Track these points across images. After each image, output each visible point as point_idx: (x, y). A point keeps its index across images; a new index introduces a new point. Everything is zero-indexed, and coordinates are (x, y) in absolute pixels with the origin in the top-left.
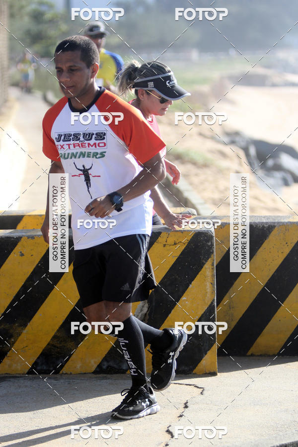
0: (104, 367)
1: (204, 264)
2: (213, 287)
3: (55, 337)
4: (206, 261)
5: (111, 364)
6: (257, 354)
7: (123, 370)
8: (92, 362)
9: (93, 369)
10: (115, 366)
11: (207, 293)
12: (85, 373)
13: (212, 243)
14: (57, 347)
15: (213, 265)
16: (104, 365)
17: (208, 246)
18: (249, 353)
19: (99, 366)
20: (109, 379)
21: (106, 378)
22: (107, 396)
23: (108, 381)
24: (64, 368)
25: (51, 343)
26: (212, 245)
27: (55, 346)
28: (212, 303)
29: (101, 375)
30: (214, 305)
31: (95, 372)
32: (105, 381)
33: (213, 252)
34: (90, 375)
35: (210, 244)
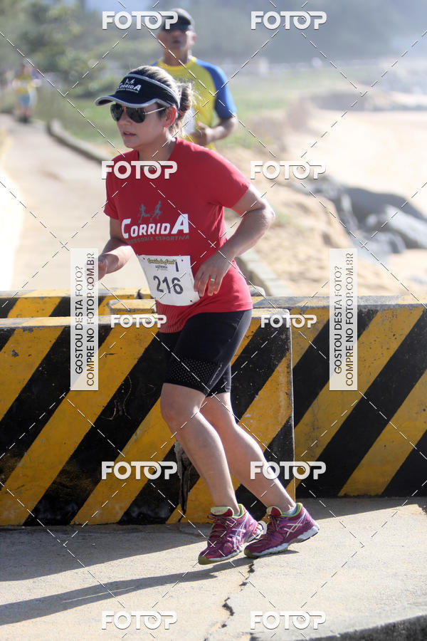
0: (134, 515)
1: (276, 366)
2: (290, 399)
3: (63, 472)
4: (279, 362)
5: (144, 510)
6: (352, 495)
7: (162, 518)
8: (117, 507)
9: (119, 517)
10: (150, 513)
11: (280, 407)
12: (107, 524)
13: (287, 335)
14: (67, 487)
15: (288, 367)
16: (134, 512)
17: (282, 340)
18: (342, 493)
19: (127, 513)
20: (141, 531)
21: (137, 531)
22: (138, 557)
23: (139, 534)
24: (76, 517)
25: (58, 480)
26: (287, 338)
27: (64, 486)
28: (288, 422)
29: (130, 526)
30: (291, 425)
31: (121, 522)
32: (135, 534)
33: (288, 349)
34: (115, 526)
35: (284, 337)
